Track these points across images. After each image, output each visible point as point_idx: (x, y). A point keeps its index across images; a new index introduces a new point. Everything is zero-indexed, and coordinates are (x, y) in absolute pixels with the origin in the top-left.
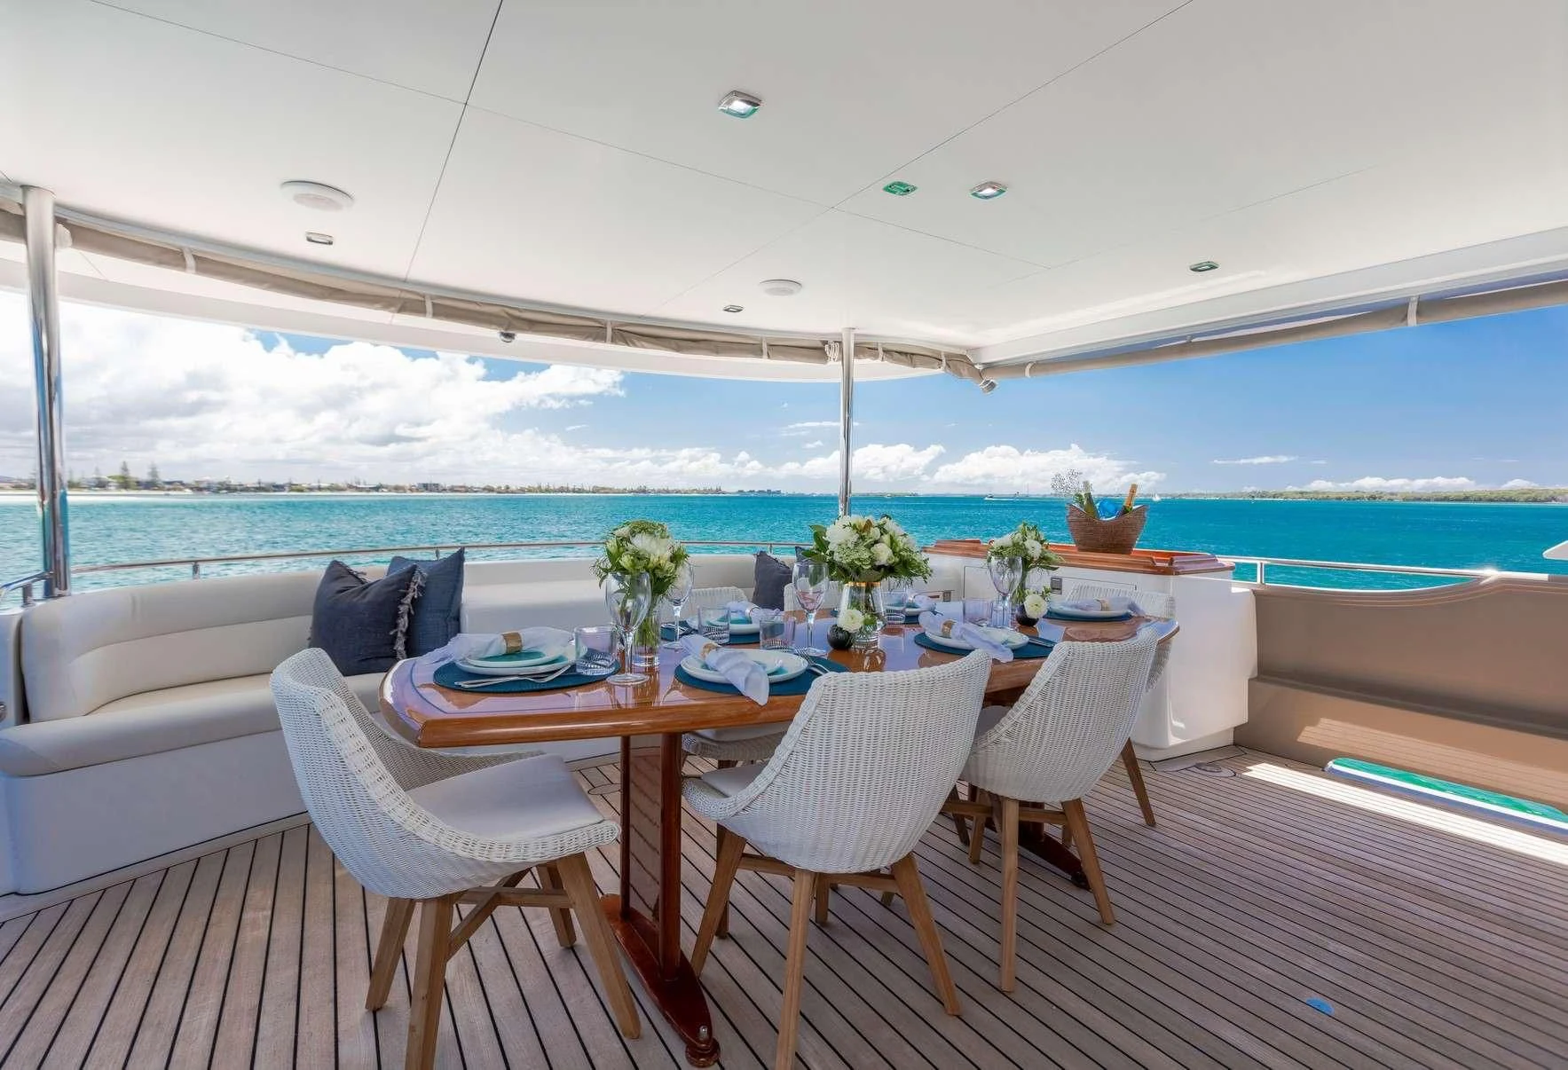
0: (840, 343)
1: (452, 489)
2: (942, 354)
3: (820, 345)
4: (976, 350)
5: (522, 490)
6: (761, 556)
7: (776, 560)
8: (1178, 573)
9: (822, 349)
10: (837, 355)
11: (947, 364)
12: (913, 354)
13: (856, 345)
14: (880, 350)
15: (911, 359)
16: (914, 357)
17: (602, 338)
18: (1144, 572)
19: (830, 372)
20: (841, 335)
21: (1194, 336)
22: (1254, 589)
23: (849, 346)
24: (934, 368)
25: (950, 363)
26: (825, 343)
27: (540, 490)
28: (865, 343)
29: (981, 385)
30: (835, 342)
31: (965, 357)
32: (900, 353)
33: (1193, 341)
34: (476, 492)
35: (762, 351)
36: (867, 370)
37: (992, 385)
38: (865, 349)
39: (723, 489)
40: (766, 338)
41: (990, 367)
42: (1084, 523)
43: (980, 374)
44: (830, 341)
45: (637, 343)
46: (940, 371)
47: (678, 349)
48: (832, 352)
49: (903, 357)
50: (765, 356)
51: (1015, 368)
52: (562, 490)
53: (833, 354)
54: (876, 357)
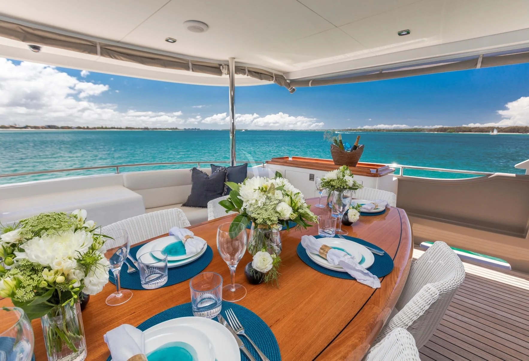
0: (228, 66)
1: (63, 128)
2: (273, 74)
3: (218, 66)
4: (287, 73)
5: (95, 128)
6: (194, 170)
7: (202, 172)
8: (380, 176)
9: (219, 68)
10: (226, 71)
11: (276, 79)
12: (261, 73)
13: (236, 67)
14: (247, 71)
15: (260, 76)
16: (261, 75)
17: (95, 53)
18: (367, 176)
19: (223, 80)
20: (228, 61)
21: (383, 70)
22: (398, 178)
23: (232, 68)
24: (270, 81)
25: (277, 79)
26: (221, 65)
27: (102, 128)
28: (239, 67)
29: (289, 90)
30: (226, 65)
31: (282, 76)
32: (255, 72)
33: (383, 72)
34: (73, 129)
35: (189, 67)
36: (242, 80)
37: (294, 90)
38: (240, 69)
39: (178, 128)
40: (191, 60)
41: (293, 82)
42: (339, 153)
43: (289, 85)
44: (223, 64)
45: (117, 56)
46: (272, 82)
47: (142, 62)
48: (224, 70)
49: (257, 75)
50: (191, 70)
51: (304, 82)
52: (112, 128)
53: (224, 71)
54: (245, 74)
